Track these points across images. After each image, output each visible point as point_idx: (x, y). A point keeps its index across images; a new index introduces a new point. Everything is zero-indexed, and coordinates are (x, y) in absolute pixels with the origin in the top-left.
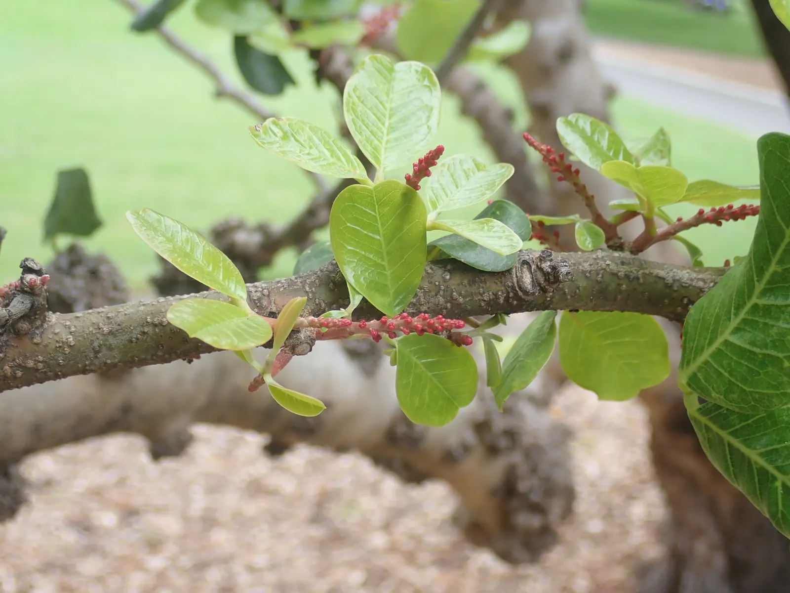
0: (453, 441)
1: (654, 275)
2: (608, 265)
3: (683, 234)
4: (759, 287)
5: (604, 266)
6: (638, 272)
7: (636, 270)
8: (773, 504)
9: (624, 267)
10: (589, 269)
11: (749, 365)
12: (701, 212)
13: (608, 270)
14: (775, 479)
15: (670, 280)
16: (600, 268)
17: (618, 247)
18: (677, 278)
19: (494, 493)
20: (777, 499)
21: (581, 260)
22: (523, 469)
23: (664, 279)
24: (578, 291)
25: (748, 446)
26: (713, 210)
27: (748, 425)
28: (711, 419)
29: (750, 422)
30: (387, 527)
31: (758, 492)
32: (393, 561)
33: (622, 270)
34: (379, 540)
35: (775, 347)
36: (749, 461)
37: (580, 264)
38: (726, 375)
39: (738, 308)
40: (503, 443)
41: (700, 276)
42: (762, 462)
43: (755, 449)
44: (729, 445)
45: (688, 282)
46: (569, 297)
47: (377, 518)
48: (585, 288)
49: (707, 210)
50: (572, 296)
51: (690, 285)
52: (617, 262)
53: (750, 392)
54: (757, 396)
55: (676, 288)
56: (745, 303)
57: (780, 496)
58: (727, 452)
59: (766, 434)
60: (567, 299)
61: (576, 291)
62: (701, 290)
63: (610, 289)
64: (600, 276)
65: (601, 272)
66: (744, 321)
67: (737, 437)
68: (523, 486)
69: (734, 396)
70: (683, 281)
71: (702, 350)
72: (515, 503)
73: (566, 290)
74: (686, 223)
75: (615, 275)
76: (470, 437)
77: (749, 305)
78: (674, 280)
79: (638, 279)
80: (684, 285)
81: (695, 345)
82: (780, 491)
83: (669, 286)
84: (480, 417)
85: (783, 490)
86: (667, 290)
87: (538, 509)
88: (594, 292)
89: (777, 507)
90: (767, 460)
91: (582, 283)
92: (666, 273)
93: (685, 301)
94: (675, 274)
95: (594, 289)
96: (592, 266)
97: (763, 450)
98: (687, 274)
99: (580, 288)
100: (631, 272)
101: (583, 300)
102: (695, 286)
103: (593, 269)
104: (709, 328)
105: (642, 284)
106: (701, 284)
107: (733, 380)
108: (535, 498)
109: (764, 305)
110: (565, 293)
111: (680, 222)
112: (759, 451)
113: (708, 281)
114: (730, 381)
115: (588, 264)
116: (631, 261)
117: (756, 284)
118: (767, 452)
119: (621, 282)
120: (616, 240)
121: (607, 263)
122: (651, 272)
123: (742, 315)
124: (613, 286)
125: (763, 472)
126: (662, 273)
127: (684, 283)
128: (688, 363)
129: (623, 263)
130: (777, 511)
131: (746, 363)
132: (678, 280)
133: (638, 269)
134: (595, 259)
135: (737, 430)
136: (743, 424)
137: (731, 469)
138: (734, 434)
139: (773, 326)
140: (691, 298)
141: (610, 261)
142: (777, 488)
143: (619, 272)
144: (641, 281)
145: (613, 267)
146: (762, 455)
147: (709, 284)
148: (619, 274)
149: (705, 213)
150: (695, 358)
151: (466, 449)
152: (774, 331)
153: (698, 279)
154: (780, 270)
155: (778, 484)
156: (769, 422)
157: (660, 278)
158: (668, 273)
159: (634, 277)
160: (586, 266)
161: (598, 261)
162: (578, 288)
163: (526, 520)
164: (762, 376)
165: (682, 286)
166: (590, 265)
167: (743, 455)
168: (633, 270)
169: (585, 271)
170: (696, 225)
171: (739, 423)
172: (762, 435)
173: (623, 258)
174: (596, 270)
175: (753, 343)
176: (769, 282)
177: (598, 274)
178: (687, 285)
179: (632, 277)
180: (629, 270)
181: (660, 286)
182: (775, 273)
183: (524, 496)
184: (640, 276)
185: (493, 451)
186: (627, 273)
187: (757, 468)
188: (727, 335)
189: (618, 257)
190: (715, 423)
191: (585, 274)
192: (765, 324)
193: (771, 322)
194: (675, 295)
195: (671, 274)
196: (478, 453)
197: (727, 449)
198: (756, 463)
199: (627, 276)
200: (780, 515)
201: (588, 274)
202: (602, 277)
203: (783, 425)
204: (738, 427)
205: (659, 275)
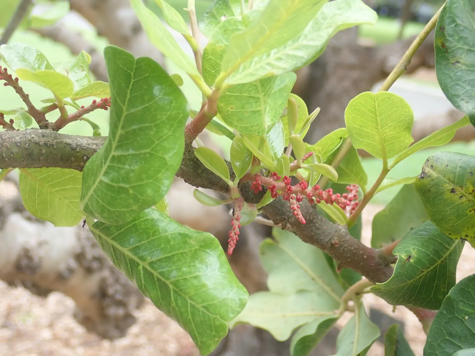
0: (62, 267)
1: (64, 142)
2: (33, 138)
3: (85, 116)
4: (114, 145)
5: (30, 138)
6: (53, 141)
7: (51, 140)
8: (139, 281)
9: (44, 138)
10: (19, 141)
11: (112, 194)
12: (94, 102)
13: (33, 141)
14: (138, 264)
15: (74, 145)
16: (27, 140)
17: (45, 126)
18: (79, 144)
19: (93, 297)
20: (141, 277)
21: (14, 135)
22: (110, 281)
23: (70, 145)
24: (12, 155)
25: (122, 246)
26: (102, 100)
27: (122, 232)
28: (101, 231)
29: (122, 230)
30: (51, 326)
31: (131, 274)
32: (55, 346)
33: (42, 141)
34: (46, 334)
35: (124, 182)
36: (124, 254)
37: (13, 137)
38: (101, 201)
39: (106, 159)
40: (95, 265)
41: (95, 142)
42: (131, 255)
43: (126, 247)
44: (113, 246)
45: (86, 146)
46: (7, 159)
47: (45, 321)
48: (17, 153)
49: (98, 100)
50: (9, 159)
51: (88, 148)
52: (39, 135)
53: (113, 211)
54: (117, 213)
55: (78, 150)
56: (108, 155)
57: (142, 275)
58: (112, 251)
59: (132, 237)
60: (5, 161)
61: (11, 156)
62: (95, 151)
63: (35, 153)
64: (27, 145)
65: (28, 142)
66: (109, 166)
67: (116, 241)
68: (111, 291)
69: (106, 215)
70: (83, 145)
71: (90, 188)
72: (107, 301)
73: (4, 155)
74: (86, 109)
75: (37, 143)
76: (73, 263)
77: (110, 157)
78: (77, 145)
79: (53, 145)
80: (83, 148)
81: (87, 185)
82: (142, 272)
83: (74, 149)
84: (78, 250)
85: (144, 271)
86: (73, 151)
87: (121, 304)
88: (24, 155)
89: (141, 282)
90: (133, 254)
91: (15, 150)
92: (72, 141)
93: (85, 158)
94: (78, 141)
95: (24, 154)
96: (22, 139)
97: (131, 247)
98: (86, 141)
99: (14, 153)
100: (49, 141)
101: (17, 161)
102: (91, 148)
103: (23, 140)
104: (94, 173)
105: (55, 149)
106: (94, 147)
107: (104, 204)
108: (119, 297)
109: (118, 156)
110: (3, 157)
111: (83, 109)
112: (129, 248)
113: (99, 145)
114: (103, 205)
115: (19, 137)
116: (49, 134)
117: (113, 142)
118: (133, 248)
119: (41, 148)
120: (44, 122)
121: (32, 136)
122: (62, 141)
123: (108, 163)
124: (36, 151)
125: (132, 262)
126: (69, 141)
127: (83, 146)
128: (84, 197)
129: (43, 136)
130: (142, 285)
131: (110, 193)
132: (80, 145)
133: (54, 139)
134: (24, 134)
135: (115, 236)
136: (118, 232)
137: (116, 261)
138: (113, 239)
139: (122, 168)
140: (88, 156)
141: (34, 135)
142: (140, 270)
143: (40, 141)
144: (55, 147)
145: (36, 139)
146: (130, 250)
147: (100, 146)
148: (40, 143)
149: (97, 102)
150: (87, 193)
151: (71, 271)
152: (122, 172)
153: (93, 143)
154: (123, 133)
155: (140, 268)
156: (134, 230)
157: (67, 144)
158: (73, 141)
159: (50, 145)
160: (18, 138)
161: (26, 135)
162: (12, 153)
163: (114, 311)
164: (119, 200)
165: (82, 149)
166: (20, 138)
167: (120, 251)
168: (50, 141)
169: (16, 142)
170: (92, 110)
171: (116, 232)
172: (130, 238)
173: (44, 133)
174: (25, 141)
175: (112, 180)
176: (119, 141)
177: (26, 144)
178: (86, 148)
179: (49, 145)
180: (47, 140)
181: (68, 149)
182: (121, 136)
183: (112, 297)
184: (54, 143)
185: (89, 271)
186: (46, 142)
187: (128, 259)
188: (101, 177)
189: (41, 132)
190: (103, 233)
191: (17, 144)
192: (118, 167)
193: (121, 166)
194: (78, 154)
195: (75, 142)
196: (80, 273)
197: (112, 249)
198: (128, 256)
199: (46, 144)
200: (143, 287)
201: (18, 144)
202: (29, 145)
203: (142, 231)
204: (116, 234)
205: (68, 143)
